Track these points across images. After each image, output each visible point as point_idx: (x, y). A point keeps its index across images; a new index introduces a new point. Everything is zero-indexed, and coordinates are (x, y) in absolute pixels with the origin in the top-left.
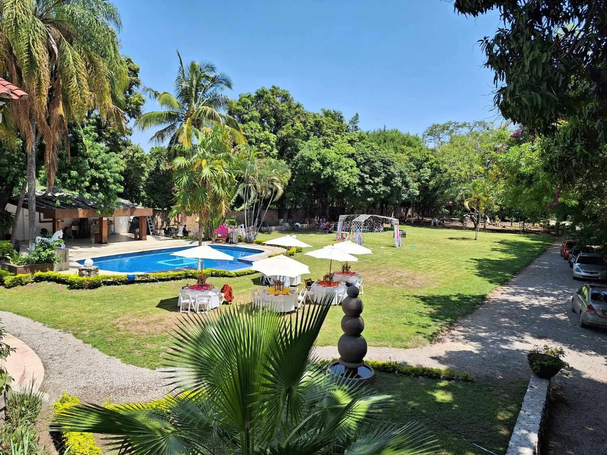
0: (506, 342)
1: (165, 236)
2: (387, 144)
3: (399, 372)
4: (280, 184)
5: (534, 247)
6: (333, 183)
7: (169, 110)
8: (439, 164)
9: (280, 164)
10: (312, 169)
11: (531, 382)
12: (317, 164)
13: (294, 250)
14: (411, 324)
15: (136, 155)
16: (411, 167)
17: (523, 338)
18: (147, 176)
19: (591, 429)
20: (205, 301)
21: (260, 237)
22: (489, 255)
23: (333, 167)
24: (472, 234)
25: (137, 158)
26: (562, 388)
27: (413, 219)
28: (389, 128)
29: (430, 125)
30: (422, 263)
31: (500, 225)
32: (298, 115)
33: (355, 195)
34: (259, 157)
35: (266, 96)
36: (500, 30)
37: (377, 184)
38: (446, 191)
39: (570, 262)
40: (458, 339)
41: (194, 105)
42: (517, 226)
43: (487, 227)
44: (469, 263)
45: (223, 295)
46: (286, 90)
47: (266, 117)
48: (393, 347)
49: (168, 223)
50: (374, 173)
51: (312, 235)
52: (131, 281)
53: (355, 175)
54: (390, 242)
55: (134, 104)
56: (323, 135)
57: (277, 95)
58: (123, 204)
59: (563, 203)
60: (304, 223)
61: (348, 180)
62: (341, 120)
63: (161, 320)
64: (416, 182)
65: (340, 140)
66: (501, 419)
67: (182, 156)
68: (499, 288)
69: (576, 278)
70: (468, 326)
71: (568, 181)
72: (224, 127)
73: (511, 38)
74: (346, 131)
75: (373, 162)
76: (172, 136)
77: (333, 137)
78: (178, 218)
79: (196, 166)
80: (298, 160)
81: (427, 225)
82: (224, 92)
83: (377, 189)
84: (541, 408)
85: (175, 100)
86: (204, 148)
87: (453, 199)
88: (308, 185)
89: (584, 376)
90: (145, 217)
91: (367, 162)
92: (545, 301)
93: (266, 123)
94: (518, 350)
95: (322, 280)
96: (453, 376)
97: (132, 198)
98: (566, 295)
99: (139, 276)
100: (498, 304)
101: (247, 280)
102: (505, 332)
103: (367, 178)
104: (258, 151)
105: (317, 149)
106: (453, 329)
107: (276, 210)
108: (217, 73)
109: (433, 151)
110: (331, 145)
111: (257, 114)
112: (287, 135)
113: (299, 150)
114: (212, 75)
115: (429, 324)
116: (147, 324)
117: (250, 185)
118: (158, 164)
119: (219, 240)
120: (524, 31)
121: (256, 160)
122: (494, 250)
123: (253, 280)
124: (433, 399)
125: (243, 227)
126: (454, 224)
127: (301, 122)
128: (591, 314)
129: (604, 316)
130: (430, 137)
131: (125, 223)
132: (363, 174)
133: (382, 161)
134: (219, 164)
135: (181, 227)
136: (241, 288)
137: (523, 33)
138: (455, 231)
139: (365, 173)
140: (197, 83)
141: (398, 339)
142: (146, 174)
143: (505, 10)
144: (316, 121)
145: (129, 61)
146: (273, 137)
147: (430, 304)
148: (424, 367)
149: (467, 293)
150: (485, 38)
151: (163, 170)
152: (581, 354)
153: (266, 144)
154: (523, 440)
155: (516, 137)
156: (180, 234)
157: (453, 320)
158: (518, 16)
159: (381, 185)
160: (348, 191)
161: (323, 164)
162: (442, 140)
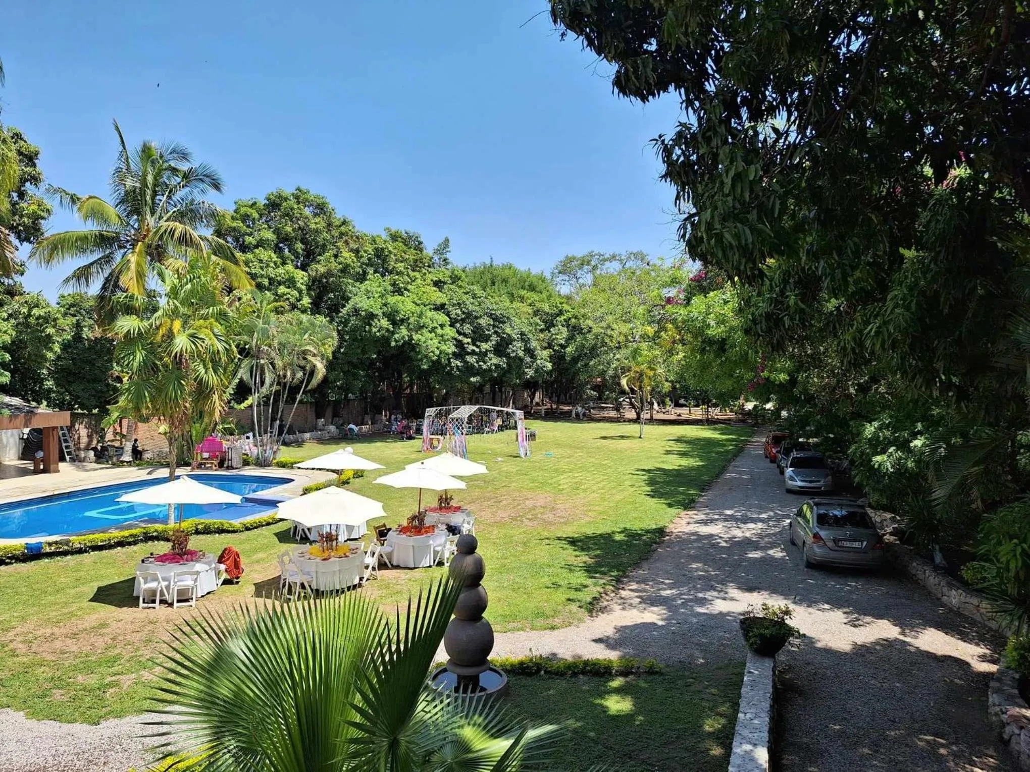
0: (703, 602)
1: (96, 462)
2: (496, 287)
3: (546, 672)
4: (319, 358)
5: (725, 445)
6: (412, 354)
7: (99, 228)
8: (579, 319)
9: (318, 323)
10: (374, 330)
11: (748, 664)
12: (382, 321)
13: (351, 474)
14: (556, 586)
15: (35, 312)
16: (537, 324)
17: (726, 593)
18: (59, 351)
19: (838, 727)
20: (188, 582)
21: (285, 454)
22: (663, 462)
23: (411, 326)
24: (633, 429)
25: (37, 319)
26: (790, 668)
27: (543, 409)
28: (499, 262)
29: (562, 258)
30: (564, 481)
31: (673, 413)
32: (345, 238)
33: (449, 374)
34: (278, 311)
35: (284, 204)
36: (681, 124)
37: (485, 354)
38: (592, 363)
39: (779, 466)
40: (631, 605)
41: (150, 220)
42: (697, 413)
43: (655, 417)
44: (635, 477)
45: (222, 567)
46: (322, 195)
47: (287, 240)
48: (532, 629)
49: (102, 437)
50: (479, 336)
51: (379, 444)
52: (33, 555)
53: (448, 340)
54: (511, 449)
55: (29, 218)
56: (391, 273)
57: (307, 203)
58: (8, 406)
59: (768, 379)
60: (363, 423)
61: (438, 348)
62: (419, 247)
63: (103, 625)
64: (545, 348)
65: (419, 281)
66: (711, 730)
67: (132, 313)
68: (683, 513)
69: (790, 491)
70: (644, 581)
71: (778, 348)
72: (209, 258)
73: (700, 139)
74: (429, 266)
75: (476, 318)
76: (106, 276)
77: (408, 275)
78: (121, 426)
79: (161, 332)
80: (349, 315)
81: (565, 417)
82: (208, 198)
83: (485, 362)
84: (766, 705)
85: (112, 211)
86: (176, 299)
87: (602, 374)
88: (368, 358)
89: (819, 645)
90: (54, 428)
91: (467, 317)
92: (750, 530)
93: (286, 251)
94: (721, 613)
95: (405, 523)
96: (632, 668)
97: (26, 394)
98: (779, 519)
99: (50, 544)
100: (686, 541)
101: (265, 537)
102: (699, 586)
103: (468, 343)
104: (276, 301)
105: (382, 296)
106: (623, 589)
107: (311, 403)
108: (194, 163)
109: (569, 298)
110: (406, 289)
111: (269, 235)
112: (327, 273)
113: (349, 299)
114: (184, 167)
115: (585, 583)
116: (74, 635)
117: (262, 361)
118: (78, 326)
119: (205, 464)
120: (718, 130)
121: (273, 317)
122: (668, 453)
123: (276, 534)
124: (605, 712)
125: (251, 437)
126: (605, 414)
127: (351, 250)
128: (819, 547)
129: (836, 548)
130: (562, 277)
131: (11, 440)
132: (461, 338)
133: (490, 316)
134: (206, 328)
135: (128, 443)
136: (255, 551)
137: (717, 132)
138: (608, 425)
139: (465, 335)
140: (155, 179)
141: (540, 614)
142: (57, 348)
143: (687, 95)
144: (376, 249)
145: (17, 137)
146: (301, 277)
147: (583, 550)
148: (585, 658)
149: (637, 526)
150: (660, 136)
151: (89, 339)
152: (810, 610)
153: (289, 287)
154: (747, 760)
155: (698, 281)
156: (127, 457)
157: (621, 573)
158: (708, 107)
159: (492, 355)
160: (437, 366)
161: (394, 323)
162: (581, 281)
